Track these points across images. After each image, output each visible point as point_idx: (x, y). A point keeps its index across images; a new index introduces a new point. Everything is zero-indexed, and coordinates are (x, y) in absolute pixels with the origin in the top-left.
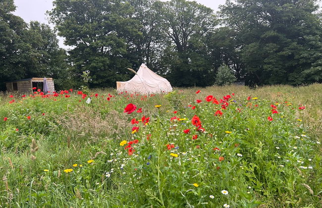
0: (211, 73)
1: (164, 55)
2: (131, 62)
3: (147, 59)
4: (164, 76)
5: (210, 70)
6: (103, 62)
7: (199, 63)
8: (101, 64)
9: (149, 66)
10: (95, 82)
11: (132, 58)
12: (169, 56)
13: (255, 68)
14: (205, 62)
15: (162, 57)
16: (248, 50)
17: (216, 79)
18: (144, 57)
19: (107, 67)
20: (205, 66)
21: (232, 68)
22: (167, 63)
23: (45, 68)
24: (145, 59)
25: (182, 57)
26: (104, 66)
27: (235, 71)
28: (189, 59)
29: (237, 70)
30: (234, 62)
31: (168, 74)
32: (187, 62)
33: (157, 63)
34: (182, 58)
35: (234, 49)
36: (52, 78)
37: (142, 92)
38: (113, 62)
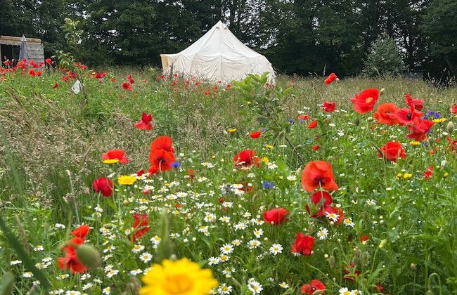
0: (357, 52)
1: (267, 9)
2: (199, 18)
3: (233, 14)
4: (262, 52)
5: (355, 44)
6: (143, 14)
7: (335, 28)
8: (140, 18)
9: (234, 28)
10: (126, 53)
11: (201, 11)
12: (276, 11)
13: (447, 46)
14: (347, 28)
15: (261, 12)
16: (438, 9)
17: (366, 63)
18: (225, 9)
19: (151, 25)
20: (345, 35)
21: (400, 44)
22: (269, 26)
23: (28, 19)
24: (228, 15)
25: (301, 15)
26: (145, 22)
27: (404, 50)
28: (315, 19)
29: (410, 49)
30: (404, 33)
31: (271, 47)
32: (310, 26)
33: (251, 24)
34: (302, 17)
35: (409, 6)
36: (40, 40)
37: (213, 79)
38: (162, 15)
